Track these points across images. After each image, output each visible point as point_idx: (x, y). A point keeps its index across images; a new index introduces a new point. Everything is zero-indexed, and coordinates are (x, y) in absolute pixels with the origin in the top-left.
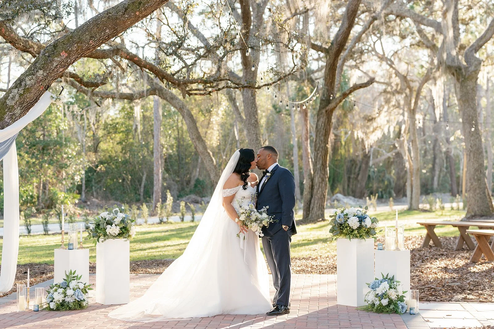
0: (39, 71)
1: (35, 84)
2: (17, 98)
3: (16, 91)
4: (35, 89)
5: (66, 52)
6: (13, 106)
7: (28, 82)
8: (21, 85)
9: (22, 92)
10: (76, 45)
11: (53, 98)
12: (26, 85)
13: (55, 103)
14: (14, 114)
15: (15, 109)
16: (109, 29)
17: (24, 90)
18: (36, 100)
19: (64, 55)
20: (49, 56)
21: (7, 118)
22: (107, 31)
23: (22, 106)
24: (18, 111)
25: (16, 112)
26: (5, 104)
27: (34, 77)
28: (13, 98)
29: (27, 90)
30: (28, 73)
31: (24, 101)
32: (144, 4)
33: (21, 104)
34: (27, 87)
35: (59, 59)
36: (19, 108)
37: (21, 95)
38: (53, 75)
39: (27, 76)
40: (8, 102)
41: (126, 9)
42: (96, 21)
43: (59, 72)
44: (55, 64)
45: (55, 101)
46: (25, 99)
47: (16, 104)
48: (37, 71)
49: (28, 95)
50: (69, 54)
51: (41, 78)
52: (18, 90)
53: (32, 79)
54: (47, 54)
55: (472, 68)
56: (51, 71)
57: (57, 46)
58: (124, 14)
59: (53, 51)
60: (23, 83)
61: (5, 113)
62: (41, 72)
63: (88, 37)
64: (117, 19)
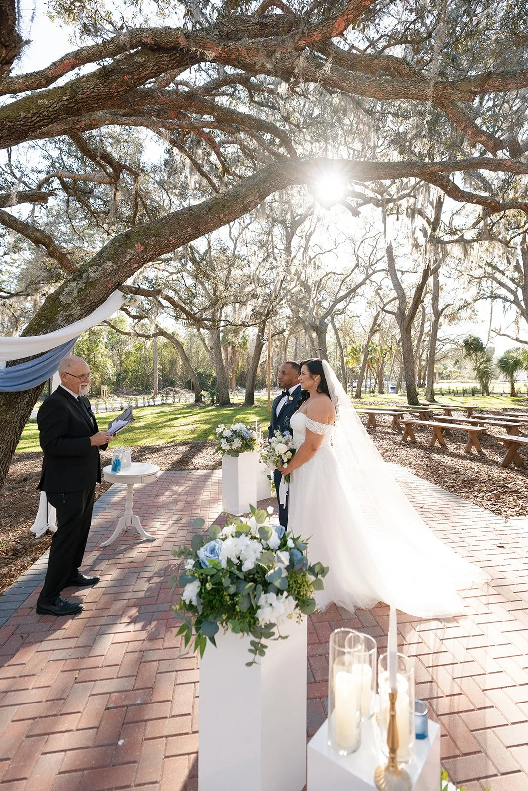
0: (107, 261)
1: (101, 278)
2: (75, 293)
3: (74, 284)
4: (102, 285)
5: (142, 245)
6: (70, 304)
7: (92, 275)
8: (82, 277)
9: (83, 287)
10: (153, 239)
11: (126, 298)
12: (88, 278)
13: (129, 304)
14: (71, 315)
15: (73, 308)
16: (190, 228)
17: (86, 283)
18: (103, 300)
19: (139, 248)
20: (120, 246)
21: (60, 319)
22: (189, 230)
23: (82, 306)
24: (77, 311)
25: (74, 312)
26: (57, 301)
27: (100, 269)
28: (70, 293)
29: (90, 284)
30: (91, 264)
31: (86, 299)
32: (228, 207)
33: (80, 302)
34: (90, 280)
35: (133, 252)
36: (78, 308)
37: (80, 290)
38: (125, 270)
39: (91, 266)
40: (62, 298)
41: (210, 209)
42: (176, 215)
43: (133, 268)
44: (128, 257)
45: (129, 301)
46: (86, 296)
47: (74, 301)
48: (104, 262)
49: (92, 291)
50: (146, 248)
51: (109, 271)
52: (78, 284)
53: (98, 271)
54: (118, 244)
55: (323, 328)
56: (122, 265)
57: (130, 236)
58: (208, 213)
59: (126, 241)
60: (84, 276)
61: (58, 313)
62: (110, 263)
63: (168, 233)
64: (200, 217)
